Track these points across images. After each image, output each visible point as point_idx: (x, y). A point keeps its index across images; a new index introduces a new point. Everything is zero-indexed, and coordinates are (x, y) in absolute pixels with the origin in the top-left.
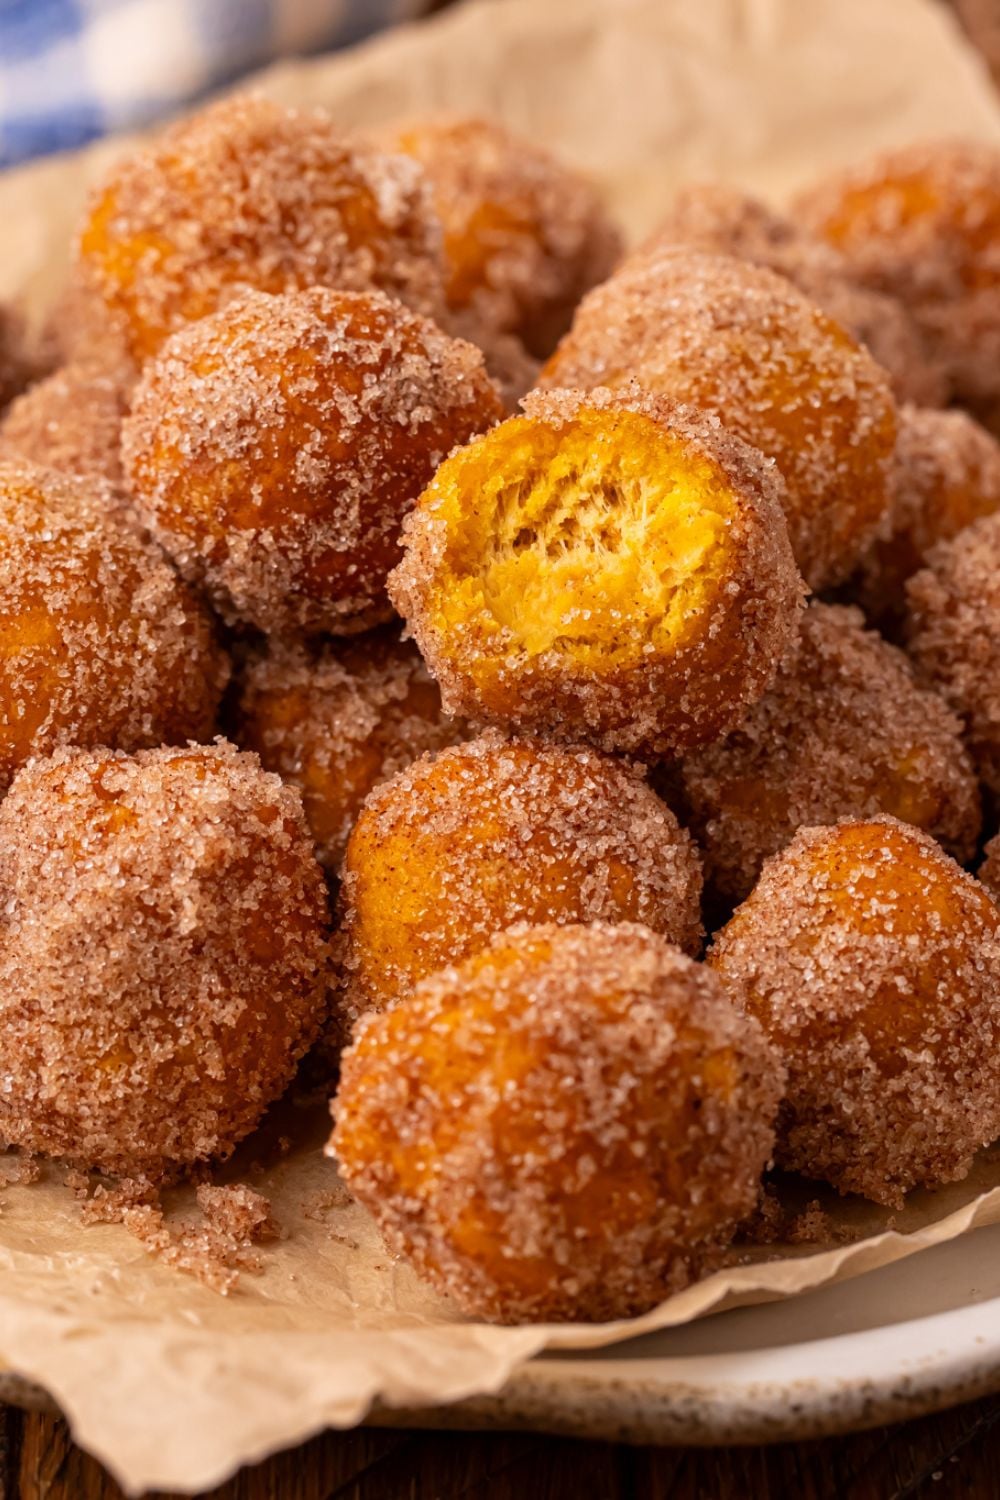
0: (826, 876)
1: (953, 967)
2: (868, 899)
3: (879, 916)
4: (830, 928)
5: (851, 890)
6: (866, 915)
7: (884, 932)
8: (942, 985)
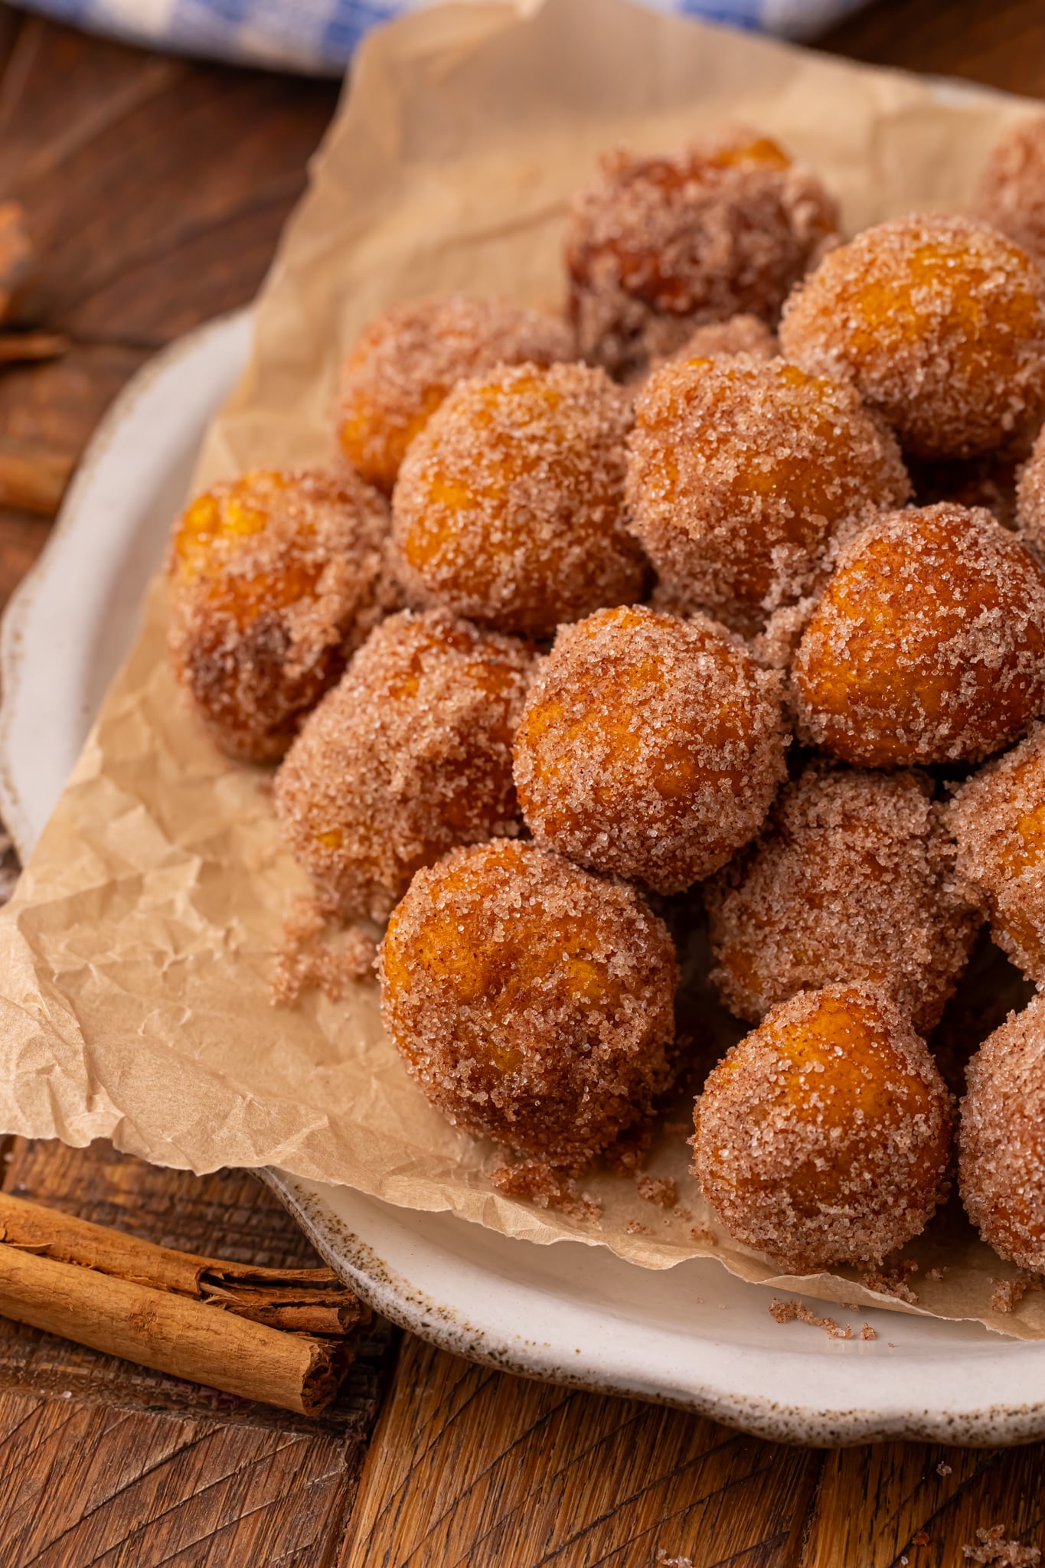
0: (789, 1062)
1: (866, 1152)
2: (812, 1089)
3: (815, 1107)
4: (777, 1110)
5: (802, 1080)
6: (805, 1107)
7: (814, 1123)
8: (856, 1164)
